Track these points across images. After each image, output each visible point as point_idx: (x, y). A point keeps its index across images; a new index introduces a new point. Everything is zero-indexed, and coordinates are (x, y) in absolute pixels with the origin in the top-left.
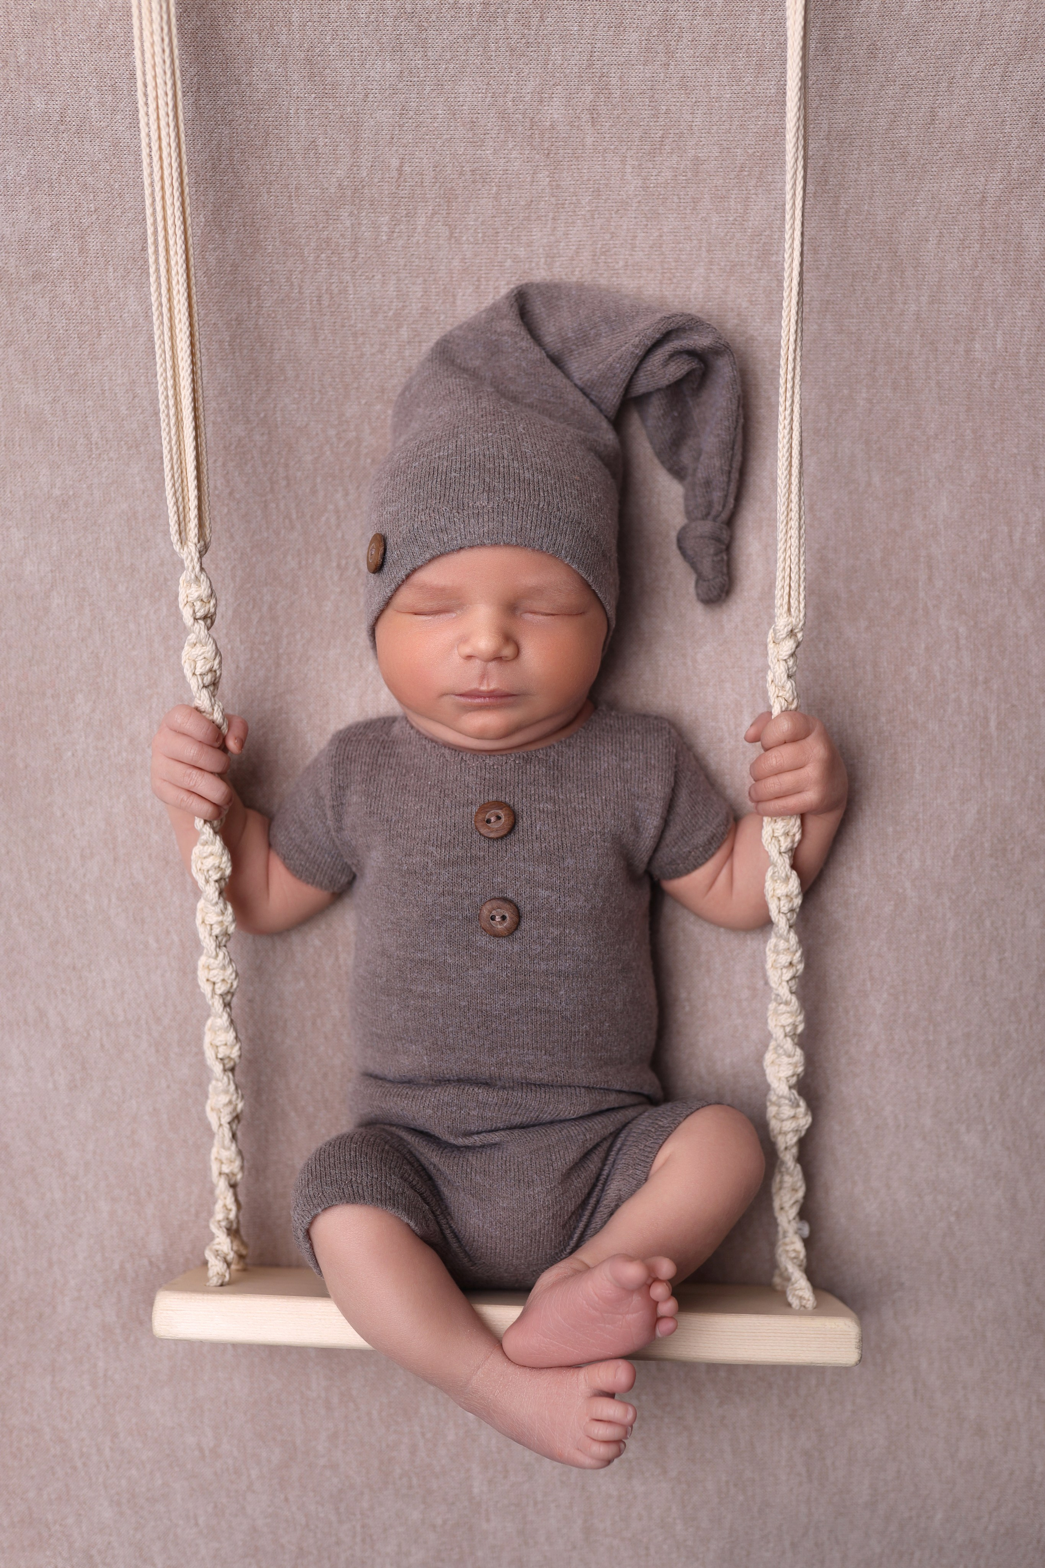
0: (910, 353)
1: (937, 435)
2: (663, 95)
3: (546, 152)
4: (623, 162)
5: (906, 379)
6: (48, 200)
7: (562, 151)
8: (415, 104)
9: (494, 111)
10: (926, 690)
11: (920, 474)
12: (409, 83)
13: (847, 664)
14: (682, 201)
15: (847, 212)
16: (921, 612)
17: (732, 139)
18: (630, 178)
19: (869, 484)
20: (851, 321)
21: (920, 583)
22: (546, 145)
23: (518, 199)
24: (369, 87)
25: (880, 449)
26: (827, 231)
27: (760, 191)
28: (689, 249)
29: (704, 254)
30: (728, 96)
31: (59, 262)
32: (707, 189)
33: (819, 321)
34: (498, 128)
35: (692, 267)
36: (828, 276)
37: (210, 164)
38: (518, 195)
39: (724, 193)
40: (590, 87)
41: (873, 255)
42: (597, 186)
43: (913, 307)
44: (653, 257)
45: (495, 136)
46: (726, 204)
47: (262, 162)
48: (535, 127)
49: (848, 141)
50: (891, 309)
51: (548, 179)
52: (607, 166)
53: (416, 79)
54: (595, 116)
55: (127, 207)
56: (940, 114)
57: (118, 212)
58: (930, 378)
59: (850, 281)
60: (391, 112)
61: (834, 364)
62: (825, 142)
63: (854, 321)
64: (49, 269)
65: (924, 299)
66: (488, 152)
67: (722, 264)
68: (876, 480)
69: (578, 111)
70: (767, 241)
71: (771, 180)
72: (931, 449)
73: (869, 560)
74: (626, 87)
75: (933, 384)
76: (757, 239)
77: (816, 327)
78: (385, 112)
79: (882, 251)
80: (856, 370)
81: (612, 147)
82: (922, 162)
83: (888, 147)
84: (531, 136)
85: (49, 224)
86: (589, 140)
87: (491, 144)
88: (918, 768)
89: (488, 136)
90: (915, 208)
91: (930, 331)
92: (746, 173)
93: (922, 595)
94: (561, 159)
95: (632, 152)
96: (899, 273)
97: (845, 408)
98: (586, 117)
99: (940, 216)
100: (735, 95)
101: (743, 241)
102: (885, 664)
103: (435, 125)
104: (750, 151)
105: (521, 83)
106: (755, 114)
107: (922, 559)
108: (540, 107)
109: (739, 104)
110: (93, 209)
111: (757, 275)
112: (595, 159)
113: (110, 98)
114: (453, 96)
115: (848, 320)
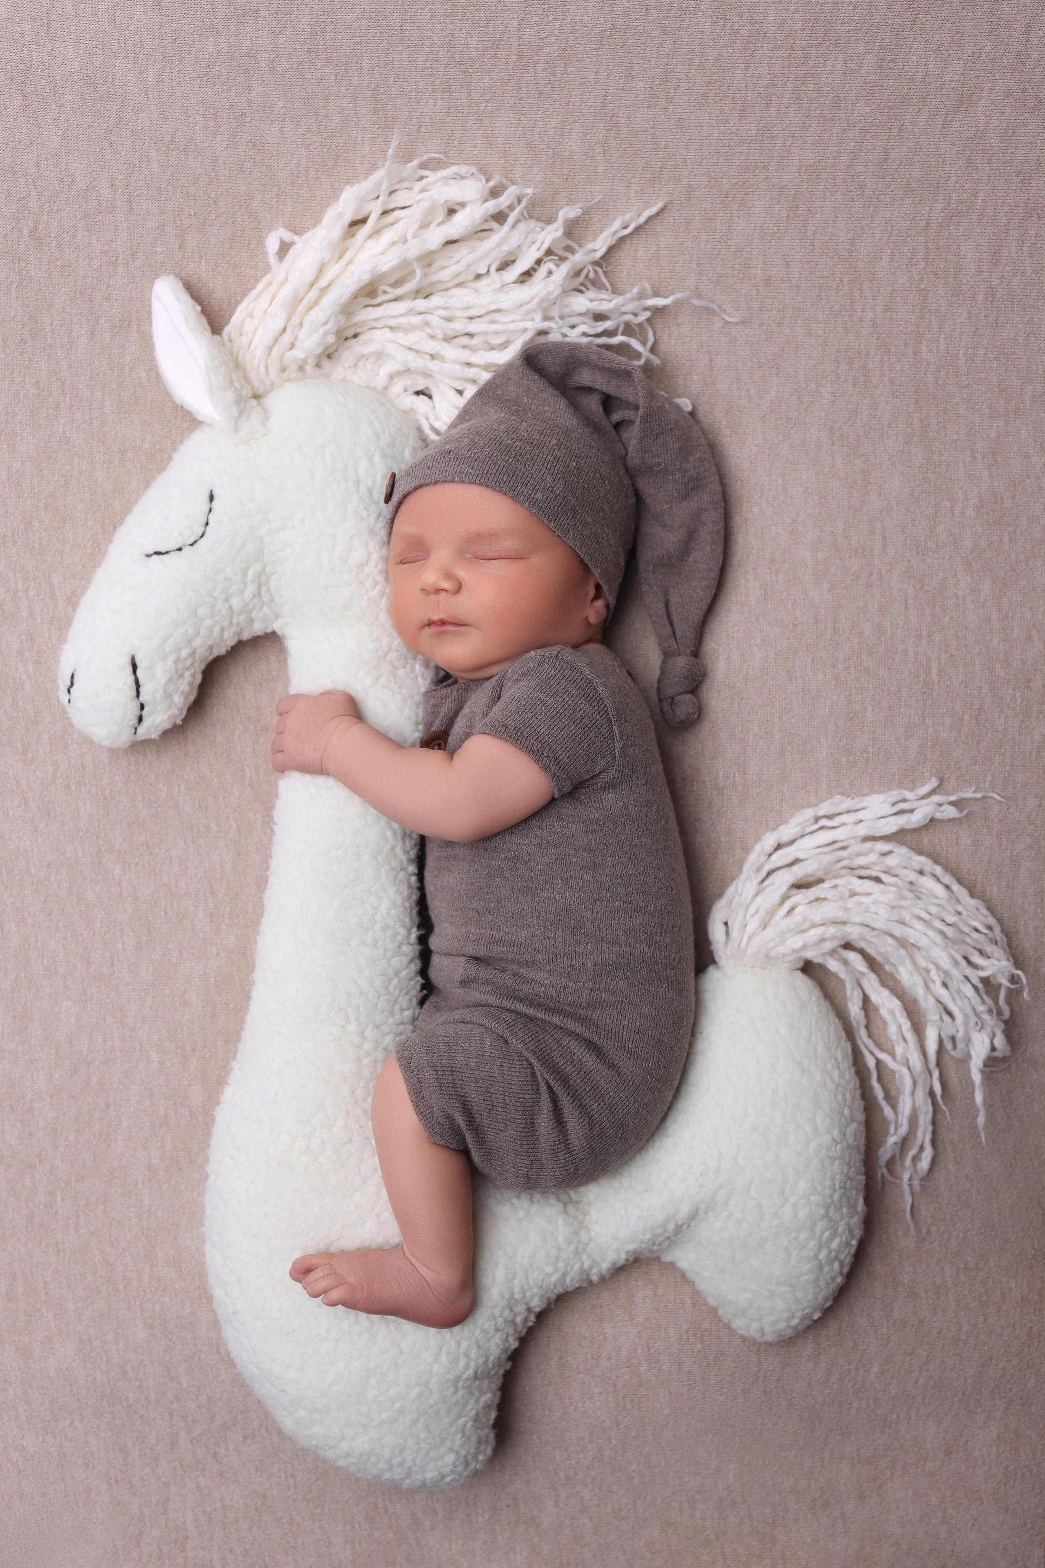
0: (868, 354)
1: (889, 424)
2: (663, 133)
3: (565, 177)
4: (628, 187)
5: (864, 376)
6: (157, 205)
7: (578, 177)
8: (459, 135)
9: (523, 143)
10: (877, 642)
11: (875, 458)
12: (455, 118)
13: (811, 621)
14: (676, 221)
15: (815, 233)
16: (875, 576)
17: (719, 170)
18: (633, 201)
19: (833, 466)
20: (818, 325)
21: (875, 552)
22: (565, 171)
23: (540, 215)
24: (423, 120)
25: (842, 435)
26: (798, 249)
27: (741, 215)
28: (681, 262)
29: (695, 267)
30: (716, 135)
31: (162, 255)
32: (697, 212)
33: (792, 325)
34: (526, 156)
35: (684, 277)
36: (798, 287)
37: (289, 180)
38: (540, 212)
39: (712, 215)
40: (602, 125)
41: (836, 270)
42: (606, 207)
43: (870, 315)
44: (651, 268)
45: (523, 162)
46: (713, 224)
47: (332, 180)
48: (556, 156)
49: (815, 174)
50: (852, 316)
51: (566, 200)
52: (615, 191)
53: (460, 115)
54: (606, 148)
55: (220, 212)
56: (892, 154)
57: (213, 216)
58: (884, 375)
59: (818, 291)
60: (439, 141)
61: (804, 362)
62: (796, 174)
63: (821, 325)
64: (153, 261)
65: (879, 308)
66: (517, 176)
67: (710, 275)
68: (839, 462)
69: (592, 144)
70: (747, 256)
71: (751, 205)
72: (885, 436)
73: (833, 532)
74: (632, 125)
75: (886, 380)
76: (739, 254)
77: (789, 330)
78: (434, 141)
79: (844, 266)
80: (822, 367)
81: (620, 175)
82: (877, 193)
83: (849, 181)
84: (553, 164)
85: (157, 224)
86: (601, 169)
87: (520, 169)
88: (870, 708)
89: (518, 162)
90: (871, 231)
91: (884, 335)
92: (730, 199)
93: (876, 561)
94: (577, 183)
95: (636, 179)
96: (858, 286)
97: (813, 400)
98: (598, 149)
99: (892, 238)
100: (722, 135)
101: (728, 256)
102: (844, 621)
103: (475, 152)
104: (734, 181)
105: (547, 120)
106: (738, 150)
107: (877, 531)
108: (561, 140)
109: (725, 141)
110: (192, 213)
111: (739, 285)
112: (605, 184)
113: (212, 124)
114: (490, 129)
115: (815, 325)
